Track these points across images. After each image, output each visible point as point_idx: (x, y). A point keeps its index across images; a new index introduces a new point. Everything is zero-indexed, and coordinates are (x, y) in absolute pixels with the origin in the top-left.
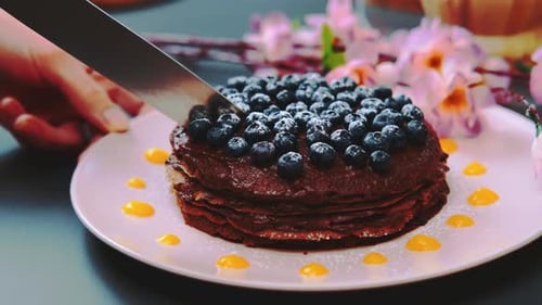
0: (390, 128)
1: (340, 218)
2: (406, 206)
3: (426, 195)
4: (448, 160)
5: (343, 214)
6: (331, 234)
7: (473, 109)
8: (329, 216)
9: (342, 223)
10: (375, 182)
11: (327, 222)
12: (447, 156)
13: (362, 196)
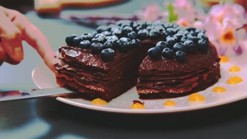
0: (188, 42)
1: (159, 83)
2: (193, 80)
3: (205, 76)
4: (221, 61)
5: (160, 81)
6: (154, 90)
7: (237, 42)
8: (153, 81)
9: (159, 85)
10: (177, 66)
11: (152, 85)
12: (220, 59)
13: (170, 72)
